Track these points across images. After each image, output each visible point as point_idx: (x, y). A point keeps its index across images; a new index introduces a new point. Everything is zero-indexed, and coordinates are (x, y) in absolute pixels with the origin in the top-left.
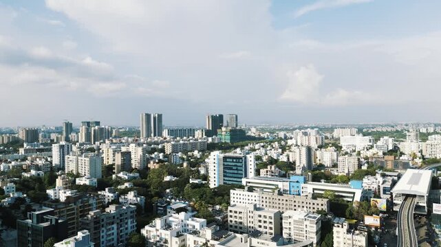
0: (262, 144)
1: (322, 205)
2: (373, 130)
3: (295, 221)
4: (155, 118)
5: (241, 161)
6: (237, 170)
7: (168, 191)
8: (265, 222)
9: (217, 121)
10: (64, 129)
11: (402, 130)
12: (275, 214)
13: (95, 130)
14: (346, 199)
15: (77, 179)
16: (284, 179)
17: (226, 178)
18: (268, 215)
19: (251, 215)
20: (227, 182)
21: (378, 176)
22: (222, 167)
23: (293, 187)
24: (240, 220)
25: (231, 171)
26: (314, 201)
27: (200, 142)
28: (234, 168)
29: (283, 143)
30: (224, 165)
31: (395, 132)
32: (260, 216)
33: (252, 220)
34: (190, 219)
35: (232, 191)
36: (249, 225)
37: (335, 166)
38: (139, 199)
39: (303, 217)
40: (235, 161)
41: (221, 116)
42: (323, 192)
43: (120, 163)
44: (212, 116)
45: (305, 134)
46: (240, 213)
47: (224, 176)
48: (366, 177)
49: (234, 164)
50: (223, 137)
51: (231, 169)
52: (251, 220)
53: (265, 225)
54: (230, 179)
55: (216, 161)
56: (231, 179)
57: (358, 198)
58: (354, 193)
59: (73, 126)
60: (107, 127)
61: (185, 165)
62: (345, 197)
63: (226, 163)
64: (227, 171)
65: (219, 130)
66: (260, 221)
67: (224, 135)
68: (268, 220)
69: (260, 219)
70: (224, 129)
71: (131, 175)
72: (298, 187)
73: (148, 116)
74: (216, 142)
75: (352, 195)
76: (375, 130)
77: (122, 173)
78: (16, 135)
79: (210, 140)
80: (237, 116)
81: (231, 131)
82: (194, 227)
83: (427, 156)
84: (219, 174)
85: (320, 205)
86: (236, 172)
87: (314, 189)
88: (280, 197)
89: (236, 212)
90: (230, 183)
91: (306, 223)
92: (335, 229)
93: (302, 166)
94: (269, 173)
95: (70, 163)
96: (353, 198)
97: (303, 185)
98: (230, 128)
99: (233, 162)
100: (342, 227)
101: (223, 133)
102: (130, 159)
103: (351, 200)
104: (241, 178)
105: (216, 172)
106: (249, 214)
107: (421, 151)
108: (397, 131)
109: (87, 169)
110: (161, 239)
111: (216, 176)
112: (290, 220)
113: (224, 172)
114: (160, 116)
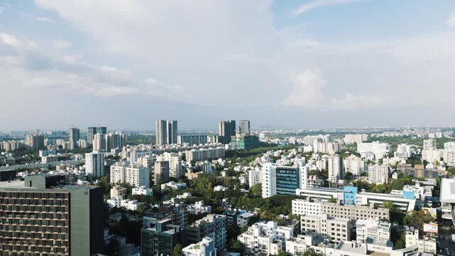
0: (280, 151)
1: (384, 214)
2: (380, 135)
3: (368, 229)
4: (170, 125)
5: (294, 172)
6: (290, 180)
7: (224, 200)
8: (338, 230)
9: (230, 127)
10: (71, 135)
11: (410, 136)
12: (349, 223)
13: (109, 137)
14: (401, 208)
15: (133, 189)
16: (338, 190)
17: (279, 189)
18: (341, 224)
19: (324, 223)
20: (281, 192)
21: (417, 186)
22: (275, 178)
23: (347, 197)
24: (313, 229)
25: (284, 182)
26: (376, 211)
27: (219, 150)
28: (288, 179)
29: (300, 150)
30: (277, 176)
31: (403, 138)
32: (333, 225)
33: (326, 228)
34: (278, 228)
35: (293, 201)
36: (322, 232)
37: (364, 174)
38: (206, 208)
39: (377, 226)
40: (288, 172)
41: (233, 122)
42: (382, 202)
43: (159, 172)
44: (225, 122)
45: (320, 140)
46: (313, 222)
47: (277, 186)
48: (405, 187)
49: (287, 175)
50: (237, 143)
51: (285, 180)
52: (324, 228)
53: (339, 232)
54: (283, 189)
55: (268, 172)
56: (285, 189)
57: (411, 207)
58: (408, 203)
59: (81, 132)
60: (120, 134)
61: (223, 174)
62: (401, 206)
63: (279, 175)
64: (281, 182)
65: (232, 137)
66: (333, 229)
67: (238, 142)
68: (341, 228)
69: (333, 227)
70: (238, 135)
71: (179, 184)
72: (352, 197)
73: (164, 123)
74: (233, 149)
75: (406, 205)
76: (382, 135)
77: (170, 183)
78: (22, 141)
79: (227, 147)
80: (249, 122)
81: (245, 137)
82: (284, 234)
83: (449, 164)
84: (272, 185)
85: (382, 214)
86: (289, 183)
87: (368, 199)
88: (342, 207)
89: (309, 221)
90: (283, 193)
91: (379, 230)
92: (407, 236)
93: (336, 175)
94: (311, 183)
95: (116, 173)
96: (407, 207)
97: (357, 195)
98: (244, 134)
99: (286, 173)
100: (414, 234)
101: (237, 140)
102: (168, 169)
103: (405, 209)
104: (295, 189)
105: (269, 183)
106: (322, 223)
107: (442, 159)
108: (405, 137)
109: (136, 179)
110: (260, 245)
111: (269, 186)
112: (363, 228)
113: (277, 183)
114: (175, 123)
